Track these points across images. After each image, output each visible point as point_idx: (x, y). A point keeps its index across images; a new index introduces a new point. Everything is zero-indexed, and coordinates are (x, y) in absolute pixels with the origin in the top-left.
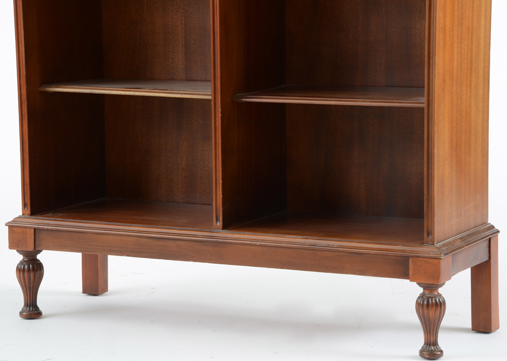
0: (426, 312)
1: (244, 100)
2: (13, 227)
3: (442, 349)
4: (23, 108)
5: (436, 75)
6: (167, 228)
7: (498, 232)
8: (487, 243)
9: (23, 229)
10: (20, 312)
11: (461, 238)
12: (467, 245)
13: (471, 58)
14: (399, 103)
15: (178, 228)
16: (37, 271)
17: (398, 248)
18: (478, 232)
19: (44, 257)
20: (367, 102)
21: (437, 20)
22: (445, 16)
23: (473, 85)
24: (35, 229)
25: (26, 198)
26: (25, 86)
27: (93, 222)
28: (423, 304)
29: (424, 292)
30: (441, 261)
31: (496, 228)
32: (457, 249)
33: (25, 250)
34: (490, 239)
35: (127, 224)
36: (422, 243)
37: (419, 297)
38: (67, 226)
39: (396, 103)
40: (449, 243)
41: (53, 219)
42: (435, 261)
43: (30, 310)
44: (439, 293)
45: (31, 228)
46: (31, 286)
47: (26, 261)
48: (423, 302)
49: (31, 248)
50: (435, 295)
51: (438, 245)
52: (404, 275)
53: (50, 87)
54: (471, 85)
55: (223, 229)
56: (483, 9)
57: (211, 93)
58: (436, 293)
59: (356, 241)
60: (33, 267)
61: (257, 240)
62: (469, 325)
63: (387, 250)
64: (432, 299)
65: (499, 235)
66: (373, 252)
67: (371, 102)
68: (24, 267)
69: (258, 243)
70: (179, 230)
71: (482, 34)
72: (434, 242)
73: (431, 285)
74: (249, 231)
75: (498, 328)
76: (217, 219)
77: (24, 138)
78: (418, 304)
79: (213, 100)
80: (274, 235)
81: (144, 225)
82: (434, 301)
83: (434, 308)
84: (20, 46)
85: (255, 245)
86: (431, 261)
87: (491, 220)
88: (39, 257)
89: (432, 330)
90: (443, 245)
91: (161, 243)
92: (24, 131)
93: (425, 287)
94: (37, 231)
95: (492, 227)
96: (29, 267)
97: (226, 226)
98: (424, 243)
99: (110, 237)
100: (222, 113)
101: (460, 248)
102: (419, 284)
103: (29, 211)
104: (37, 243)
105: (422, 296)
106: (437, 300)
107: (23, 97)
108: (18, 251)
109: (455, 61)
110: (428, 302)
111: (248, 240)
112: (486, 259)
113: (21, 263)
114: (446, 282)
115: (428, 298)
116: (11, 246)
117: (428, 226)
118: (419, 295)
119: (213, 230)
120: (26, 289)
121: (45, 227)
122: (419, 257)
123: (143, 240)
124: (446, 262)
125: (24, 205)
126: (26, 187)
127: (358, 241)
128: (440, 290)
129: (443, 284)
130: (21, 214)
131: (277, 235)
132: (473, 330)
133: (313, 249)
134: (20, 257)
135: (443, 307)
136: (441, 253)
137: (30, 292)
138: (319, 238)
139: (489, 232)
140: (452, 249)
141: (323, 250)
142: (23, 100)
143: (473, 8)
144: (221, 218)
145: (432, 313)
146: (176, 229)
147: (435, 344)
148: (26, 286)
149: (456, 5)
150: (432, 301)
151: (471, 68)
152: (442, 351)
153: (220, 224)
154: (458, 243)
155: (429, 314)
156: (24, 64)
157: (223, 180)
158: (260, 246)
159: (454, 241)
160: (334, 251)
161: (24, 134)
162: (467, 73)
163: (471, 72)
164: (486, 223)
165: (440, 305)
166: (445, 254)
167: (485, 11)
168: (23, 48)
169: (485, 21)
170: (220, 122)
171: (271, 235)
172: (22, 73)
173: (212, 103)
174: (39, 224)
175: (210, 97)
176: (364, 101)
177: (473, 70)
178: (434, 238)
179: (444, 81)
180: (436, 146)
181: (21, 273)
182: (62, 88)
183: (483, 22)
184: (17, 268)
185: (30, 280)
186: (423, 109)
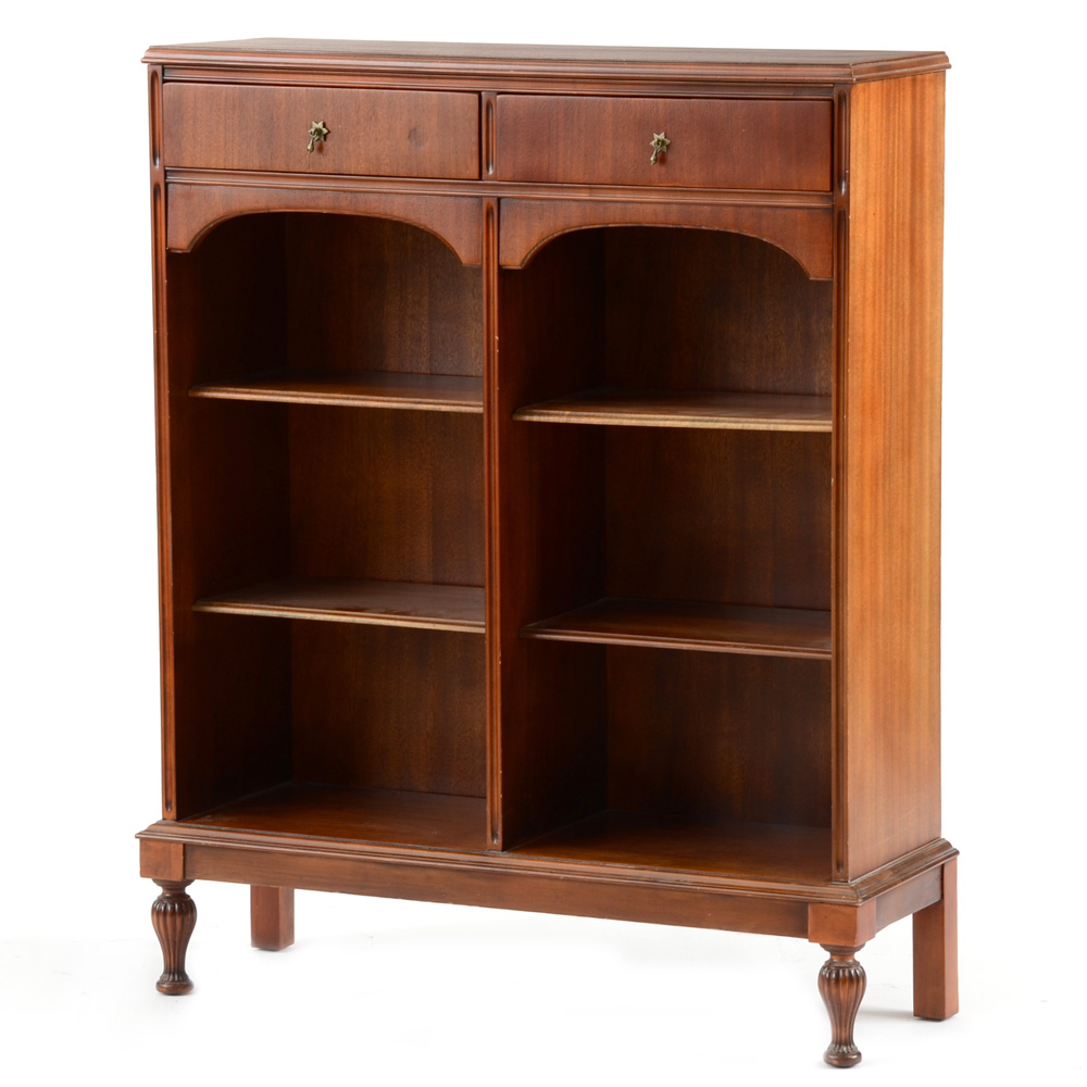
0: (834, 991)
1: (539, 636)
2: (147, 840)
3: (860, 1049)
4: (167, 641)
5: (849, 613)
6: (409, 848)
7: (957, 853)
8: (938, 872)
9: (165, 844)
10: (158, 984)
11: (892, 869)
12: (903, 880)
13: (909, 573)
14: (791, 650)
15: (427, 847)
16: (187, 913)
17: (791, 888)
18: (922, 856)
19: (197, 890)
20: (740, 647)
21: (850, 526)
22: (862, 519)
23: (912, 617)
24: (184, 845)
25: (169, 793)
26: (171, 606)
27: (283, 834)
28: (829, 979)
29: (831, 959)
30: (858, 910)
31: (954, 846)
32: (885, 889)
33: (168, 879)
34: (943, 866)
35: (341, 839)
36: (829, 880)
37: (824, 968)
38: (240, 842)
39: (786, 650)
40: (873, 878)
41: (214, 827)
42: (848, 910)
43: (174, 980)
44: (855, 960)
45: (178, 842)
46: (177, 939)
47: (167, 898)
48: (830, 975)
49: (177, 876)
50: (848, 964)
51: (853, 883)
52: (800, 930)
53: (211, 605)
54: (908, 617)
55: (503, 851)
56: (927, 493)
57: (483, 623)
58: (851, 961)
59: (723, 874)
60: (180, 908)
61: (561, 871)
62: (910, 1007)
63: (772, 891)
64: (844, 971)
65: (959, 857)
66: (750, 894)
67: (747, 647)
68: (165, 907)
69: (562, 876)
70: (430, 850)
71: (926, 534)
72: (847, 878)
73: (842, 949)
74: (546, 853)
75: (956, 1011)
76: (494, 835)
77: (168, 690)
78: (822, 977)
79: (487, 637)
80: (588, 862)
81: (370, 842)
82: (847, 974)
83: (847, 985)
84: (165, 541)
85: (557, 879)
86: (842, 909)
87: (947, 834)
88: (189, 890)
89: (843, 1019)
90: (862, 883)
91: (398, 872)
92: (167, 680)
93: (834, 951)
94: (188, 849)
95: (948, 845)
96: (173, 908)
97: (508, 846)
98: (830, 880)
99: (314, 860)
100: (502, 659)
101: (890, 886)
102: (825, 946)
103: (173, 814)
104: (187, 868)
105: (828, 965)
106: (853, 972)
107: (167, 624)
108: (155, 881)
109: (881, 585)
110: (837, 974)
111: (544, 869)
112: (936, 899)
113: (160, 901)
114: (867, 943)
115: (838, 969)
116: (144, 873)
117: (837, 853)
118: (823, 964)
119: (486, 852)
120: (168, 944)
121: (203, 842)
122: (822, 903)
123: (368, 866)
124: (865, 911)
125: (166, 804)
126: (169, 772)
127: (726, 874)
128: (858, 956)
129: (862, 946)
130: (161, 818)
131: (595, 862)
132: (915, 1015)
133: (653, 889)
134: (157, 891)
135: (861, 983)
136: (858, 897)
137: (174, 950)
138: (662, 868)
139: (942, 855)
140: (876, 888)
141: (670, 889)
142: (167, 628)
143: (909, 495)
144: (500, 833)
145: (844, 992)
146: (424, 850)
147: (849, 1042)
148: (168, 940)
149: (880, 498)
150: (844, 974)
151: (909, 590)
152: (859, 1054)
153: (498, 842)
154: (887, 878)
155: (838, 993)
156: (171, 569)
157: (503, 769)
158: (565, 880)
159: (880, 874)
160: (687, 891)
161: (168, 684)
162: (901, 601)
163: (908, 597)
164: (938, 839)
165: (856, 981)
166: (865, 899)
167: (931, 497)
168: (170, 545)
169: (931, 512)
170: (499, 673)
171: (584, 862)
172: (166, 584)
173: (487, 643)
174: (192, 836)
175: (482, 631)
176: (735, 646)
177: (912, 593)
178: (847, 872)
179: (862, 619)
180: (849, 725)
181: (161, 918)
182: (231, 607)
183: (927, 514)
184: (154, 909)
185: (174, 929)
186: (829, 662)
